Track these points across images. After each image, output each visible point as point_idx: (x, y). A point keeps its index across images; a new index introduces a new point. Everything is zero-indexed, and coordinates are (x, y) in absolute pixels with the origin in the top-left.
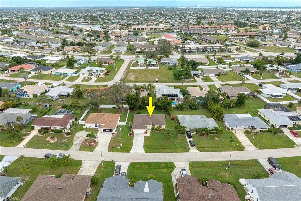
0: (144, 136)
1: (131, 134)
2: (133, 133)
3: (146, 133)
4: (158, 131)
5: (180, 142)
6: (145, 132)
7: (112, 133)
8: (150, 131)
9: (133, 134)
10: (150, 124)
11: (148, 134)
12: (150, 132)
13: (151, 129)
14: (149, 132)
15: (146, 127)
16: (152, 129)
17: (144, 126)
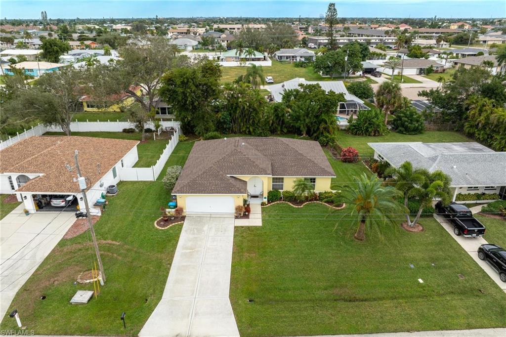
0: (237, 228)
1: (167, 220)
2: (180, 211)
3: (244, 211)
4: (301, 202)
5: (433, 260)
6: (238, 209)
7: (78, 216)
8: (263, 204)
9: (180, 217)
10: (263, 172)
11: (256, 219)
12: (263, 210)
13: (266, 195)
14: (259, 208)
15: (245, 183)
16: (273, 196)
17: (232, 181)
